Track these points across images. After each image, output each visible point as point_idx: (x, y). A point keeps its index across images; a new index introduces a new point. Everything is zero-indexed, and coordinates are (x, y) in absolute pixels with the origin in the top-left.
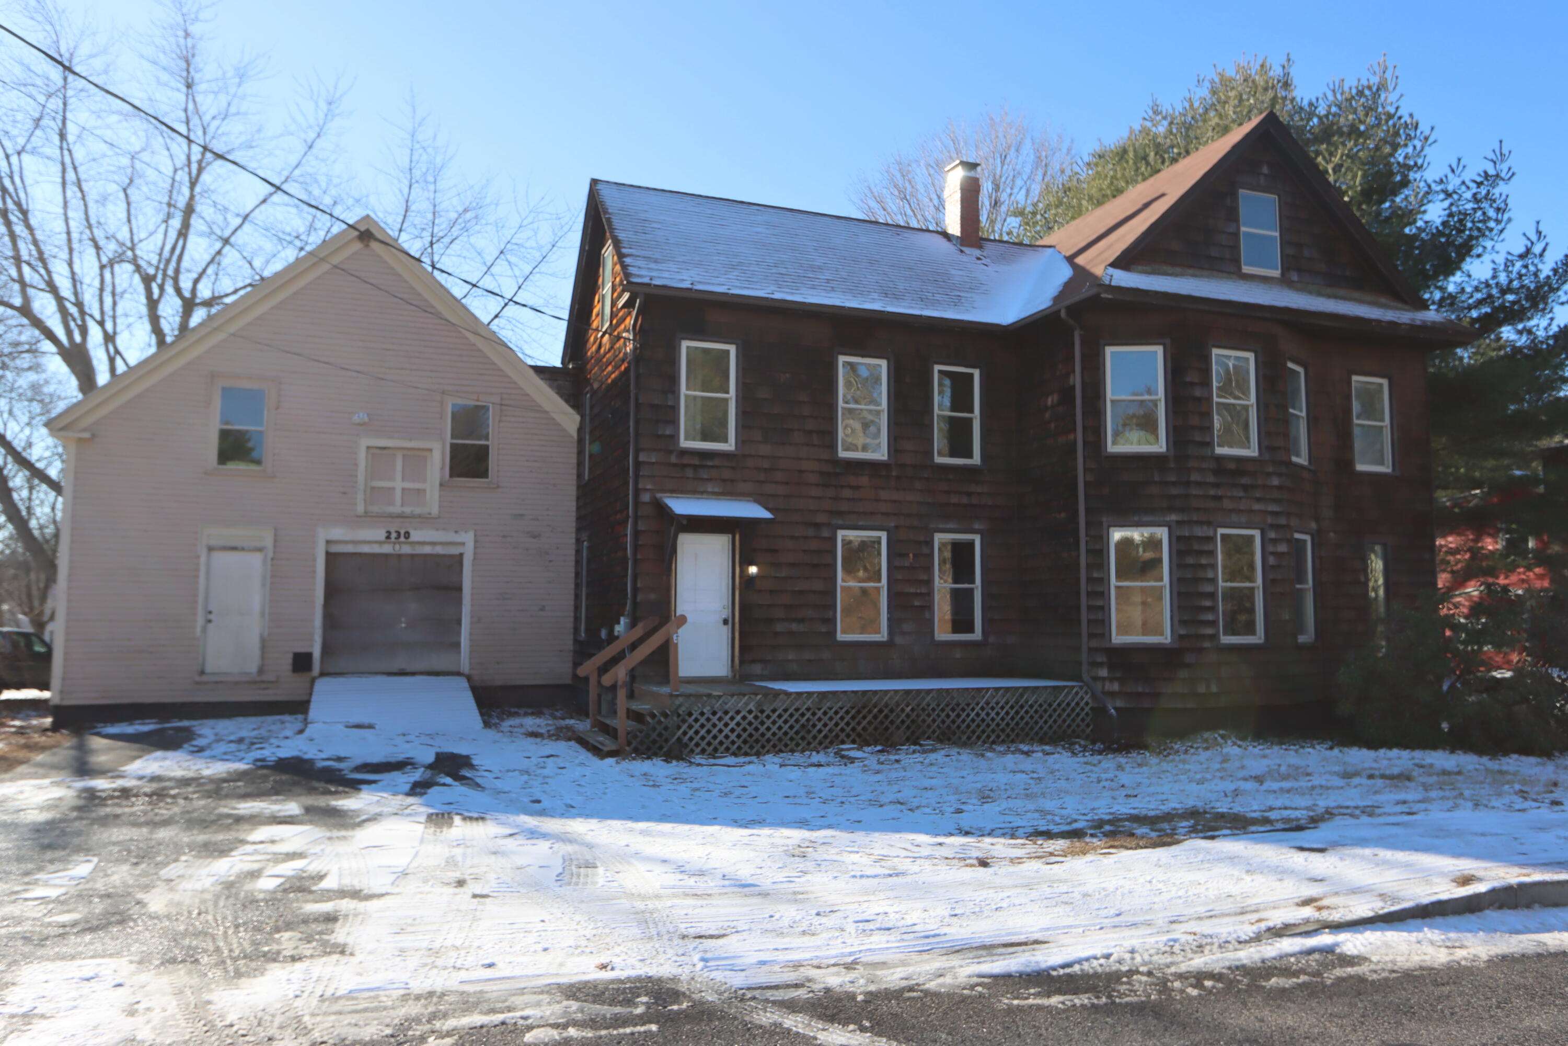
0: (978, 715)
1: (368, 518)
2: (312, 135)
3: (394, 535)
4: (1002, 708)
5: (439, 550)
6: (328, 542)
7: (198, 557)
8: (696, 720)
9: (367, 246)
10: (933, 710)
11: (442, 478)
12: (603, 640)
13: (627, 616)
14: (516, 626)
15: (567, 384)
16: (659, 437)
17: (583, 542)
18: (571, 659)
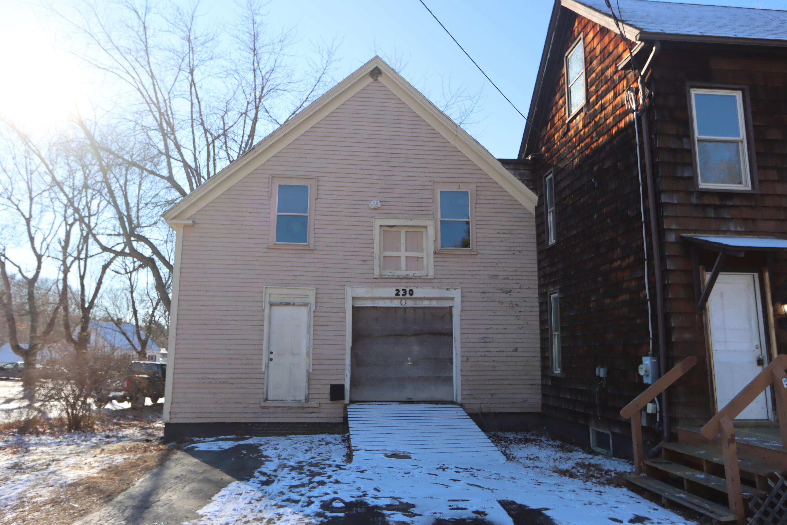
1: (383, 280)
2: (319, 74)
3: (401, 293)
6: (354, 298)
7: (264, 311)
9: (376, 80)
11: (435, 248)
12: (599, 378)
13: (653, 355)
14: (496, 364)
15: (527, 172)
16: (678, 178)
17: (550, 295)
18: (540, 391)
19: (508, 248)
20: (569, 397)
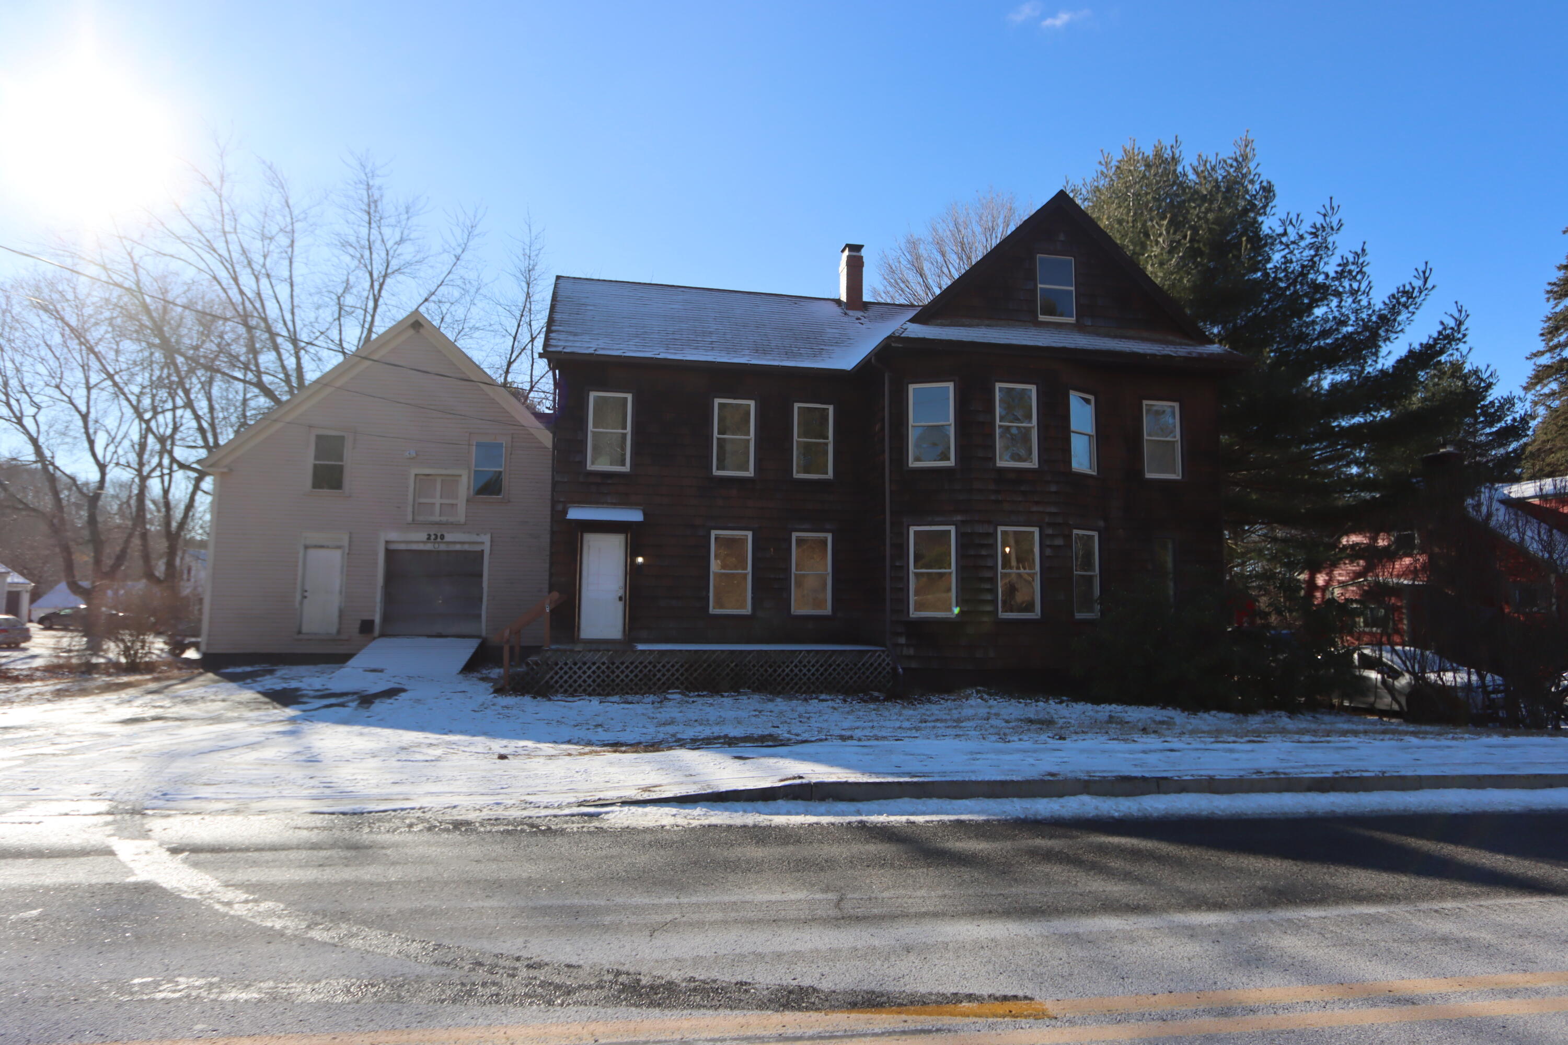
0: (792, 671)
1: (415, 524)
3: (433, 537)
4: (813, 666)
5: (466, 547)
6: (387, 542)
7: (298, 553)
8: (561, 668)
9: (417, 332)
10: (754, 666)
11: (468, 496)
14: (520, 603)
16: (570, 463)
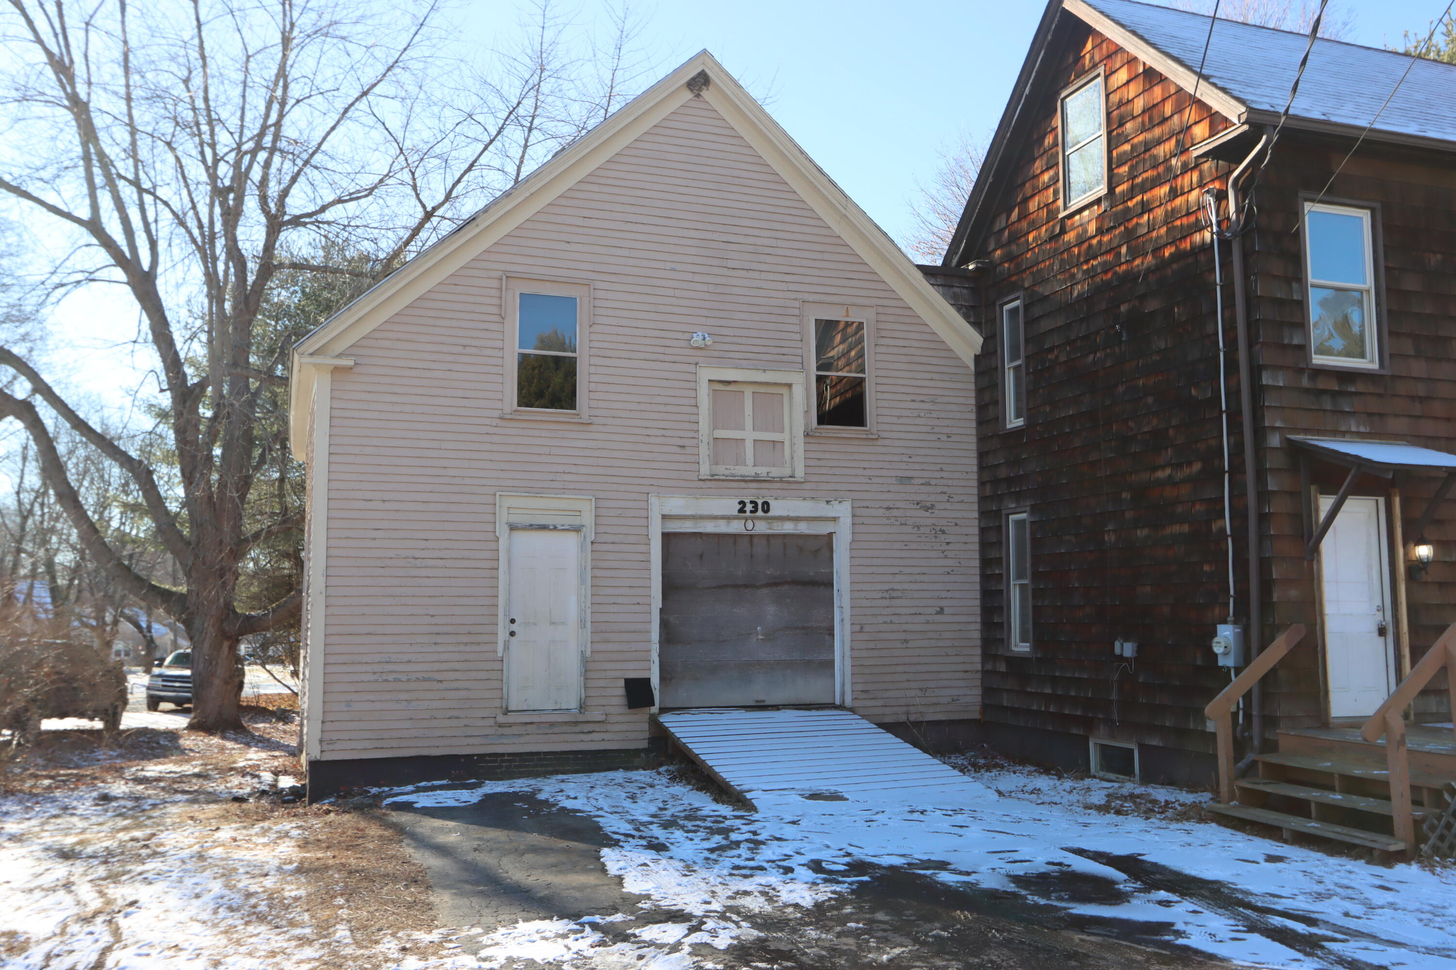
1: (716, 483)
3: (749, 507)
5: (803, 528)
6: (664, 517)
9: (698, 96)
11: (806, 425)
12: (1121, 657)
13: (1235, 623)
14: (908, 636)
15: (965, 291)
16: (1285, 347)
17: (1007, 515)
18: (979, 683)
19: (928, 429)
20: (1048, 691)
